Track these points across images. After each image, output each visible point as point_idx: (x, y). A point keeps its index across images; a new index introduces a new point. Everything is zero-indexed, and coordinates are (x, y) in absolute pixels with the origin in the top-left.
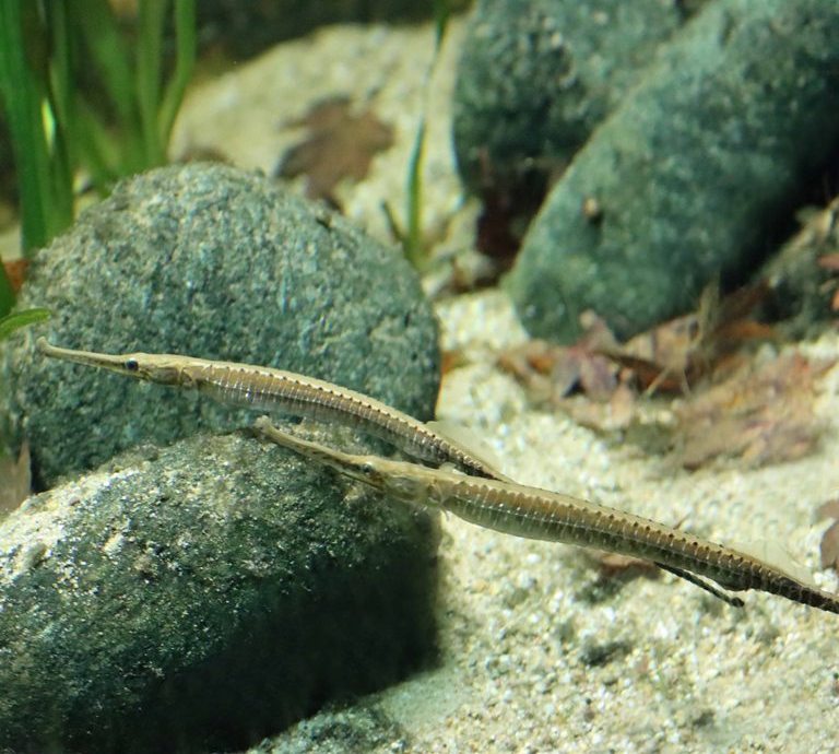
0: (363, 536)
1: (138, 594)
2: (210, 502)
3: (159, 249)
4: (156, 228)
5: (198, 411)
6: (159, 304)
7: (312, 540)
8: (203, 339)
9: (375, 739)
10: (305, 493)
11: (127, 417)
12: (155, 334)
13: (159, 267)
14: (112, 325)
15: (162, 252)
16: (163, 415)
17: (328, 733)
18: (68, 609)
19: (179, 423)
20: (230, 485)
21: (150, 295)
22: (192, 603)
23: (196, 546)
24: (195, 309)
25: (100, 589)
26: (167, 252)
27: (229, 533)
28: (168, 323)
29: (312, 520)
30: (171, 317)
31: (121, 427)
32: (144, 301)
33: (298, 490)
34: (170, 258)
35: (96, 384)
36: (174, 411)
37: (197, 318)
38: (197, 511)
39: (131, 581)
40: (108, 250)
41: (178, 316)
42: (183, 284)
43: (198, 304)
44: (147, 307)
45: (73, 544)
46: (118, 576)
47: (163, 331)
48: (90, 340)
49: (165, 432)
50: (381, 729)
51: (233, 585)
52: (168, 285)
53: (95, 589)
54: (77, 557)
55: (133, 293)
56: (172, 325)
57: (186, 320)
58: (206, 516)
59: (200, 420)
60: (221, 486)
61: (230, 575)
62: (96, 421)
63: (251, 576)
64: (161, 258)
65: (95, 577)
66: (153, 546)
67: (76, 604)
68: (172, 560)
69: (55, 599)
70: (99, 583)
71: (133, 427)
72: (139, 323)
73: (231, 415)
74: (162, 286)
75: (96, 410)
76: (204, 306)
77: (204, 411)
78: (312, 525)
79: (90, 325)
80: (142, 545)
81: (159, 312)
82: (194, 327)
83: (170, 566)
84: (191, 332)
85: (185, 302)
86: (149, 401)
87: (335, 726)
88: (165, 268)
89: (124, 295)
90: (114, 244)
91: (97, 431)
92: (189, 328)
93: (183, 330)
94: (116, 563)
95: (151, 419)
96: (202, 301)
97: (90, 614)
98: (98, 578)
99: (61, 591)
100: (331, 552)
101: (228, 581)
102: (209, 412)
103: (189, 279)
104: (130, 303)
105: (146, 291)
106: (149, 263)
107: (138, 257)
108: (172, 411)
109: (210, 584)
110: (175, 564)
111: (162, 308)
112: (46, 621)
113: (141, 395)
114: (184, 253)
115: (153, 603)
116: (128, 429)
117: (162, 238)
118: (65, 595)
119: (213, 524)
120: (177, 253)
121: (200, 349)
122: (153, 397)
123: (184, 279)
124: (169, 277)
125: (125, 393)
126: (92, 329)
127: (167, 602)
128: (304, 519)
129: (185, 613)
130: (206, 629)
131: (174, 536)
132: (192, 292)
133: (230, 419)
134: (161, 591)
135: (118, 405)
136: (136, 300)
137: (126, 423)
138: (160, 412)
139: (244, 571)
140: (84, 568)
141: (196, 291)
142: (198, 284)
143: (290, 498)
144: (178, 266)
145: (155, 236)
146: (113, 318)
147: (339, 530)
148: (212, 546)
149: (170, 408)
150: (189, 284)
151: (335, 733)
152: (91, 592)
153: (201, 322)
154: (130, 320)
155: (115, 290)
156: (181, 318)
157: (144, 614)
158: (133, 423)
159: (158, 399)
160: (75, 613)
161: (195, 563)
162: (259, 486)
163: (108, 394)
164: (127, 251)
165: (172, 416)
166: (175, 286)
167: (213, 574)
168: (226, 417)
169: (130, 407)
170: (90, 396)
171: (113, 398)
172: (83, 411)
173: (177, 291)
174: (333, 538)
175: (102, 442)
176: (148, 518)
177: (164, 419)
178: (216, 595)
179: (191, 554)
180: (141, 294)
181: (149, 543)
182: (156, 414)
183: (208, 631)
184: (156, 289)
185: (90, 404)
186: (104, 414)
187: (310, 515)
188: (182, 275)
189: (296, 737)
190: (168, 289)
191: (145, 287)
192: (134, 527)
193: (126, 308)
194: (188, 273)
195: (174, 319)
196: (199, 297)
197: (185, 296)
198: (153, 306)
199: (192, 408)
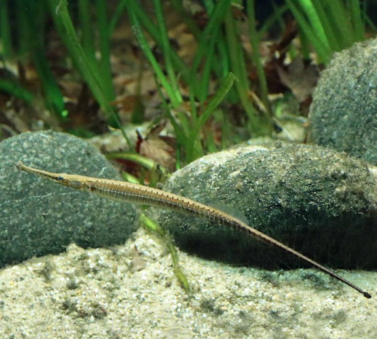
0: (339, 207)
1: (233, 196)
2: (276, 171)
3: (365, 67)
4: (369, 59)
5: (361, 136)
6: (358, 89)
7: (313, 200)
8: (370, 108)
9: (328, 287)
10: (317, 182)
11: (336, 128)
12: (353, 100)
13: (363, 74)
14: (340, 91)
15: (366, 69)
16: (349, 133)
17: (308, 277)
18: (206, 192)
19: (354, 138)
20: (288, 168)
21: (356, 84)
22: (252, 206)
23: (262, 186)
24: (370, 95)
25: (220, 188)
26: (368, 69)
27: (276, 186)
28: (359, 97)
29: (315, 193)
30: (361, 95)
31: (333, 131)
32: (353, 85)
33: (314, 179)
34: (368, 72)
35: (329, 112)
36: (354, 132)
37: (370, 99)
38: (270, 173)
39: (232, 190)
40: (350, 61)
41: (363, 96)
42: (369, 84)
43: (372, 94)
44: (353, 88)
45: (223, 168)
46: (229, 186)
47: (356, 100)
48: (331, 93)
49: (348, 140)
50: (332, 284)
51: (271, 206)
52: (363, 82)
53: (218, 188)
54: (220, 174)
55: (350, 80)
56: (360, 98)
57: (366, 98)
58: (272, 176)
59: (362, 139)
60: (284, 167)
61: (271, 202)
62: (326, 126)
63: (279, 205)
64: (365, 71)
65: (221, 183)
66: (247, 180)
67: (209, 190)
68: (252, 188)
69: (204, 186)
70: (221, 186)
71: (337, 133)
72: (349, 93)
73: (373, 142)
74: (361, 82)
75: (327, 122)
76: (374, 95)
77: (364, 137)
78: (315, 195)
79: (333, 88)
80: (244, 178)
81: (357, 92)
82: (368, 102)
83: (250, 190)
84: (367, 104)
85: (367, 91)
86: (345, 125)
87: (312, 275)
88: (365, 75)
89: (347, 81)
90: (353, 59)
91: (325, 130)
92: (366, 102)
93: (364, 102)
94: (231, 181)
95: (344, 132)
96: (374, 93)
97: (212, 196)
98: (221, 184)
99: (207, 184)
100: (319, 208)
101: (270, 204)
102: (366, 137)
103: (371, 83)
104: (348, 85)
105: (355, 82)
106: (360, 71)
107: (357, 67)
108: (353, 132)
109: (262, 202)
110: (253, 190)
111: (358, 90)
112: (198, 193)
113: (343, 122)
114: (373, 72)
115: (237, 201)
116: (335, 133)
117: (368, 63)
118: (208, 186)
119: (272, 180)
120: (371, 71)
121: (368, 112)
122: (347, 124)
123: (370, 82)
124: (365, 79)
125: (337, 119)
126: (333, 90)
127: (242, 203)
128: (312, 191)
129: (248, 209)
130: (255, 219)
131: (257, 179)
132: (371, 89)
133: (372, 143)
134: (242, 198)
135: (334, 123)
136: (350, 84)
137: (335, 130)
138: (348, 131)
139: (277, 202)
140: (219, 178)
141: (373, 88)
142: (374, 86)
143: (309, 181)
144: (369, 76)
145: (366, 62)
146: (341, 88)
147: (327, 201)
148: (268, 188)
149: (352, 131)
150: (371, 85)
151: (311, 278)
152: (216, 189)
153: (371, 101)
154: (346, 91)
155: (345, 78)
156: (365, 97)
157: (232, 204)
158: (338, 132)
159: (349, 126)
160: (207, 194)
161: (259, 192)
162: (298, 172)
163: (332, 117)
164: (355, 64)
165: (352, 134)
166: (366, 84)
167: (264, 199)
168: (371, 141)
169: (338, 125)
170: (326, 115)
171: (333, 119)
172: (323, 120)
173: (366, 86)
174: (323, 203)
175: (326, 135)
176: (252, 169)
177: (349, 134)
178: (262, 207)
179: (259, 189)
180: (353, 82)
181: (247, 178)
182: (346, 131)
183: (257, 220)
184: (359, 82)
185: (325, 118)
186: (329, 124)
187: (316, 191)
188: (369, 80)
189: (296, 274)
190: (363, 84)
191: (355, 80)
192: (245, 170)
193: (346, 86)
194: (372, 80)
195: (362, 96)
196: (374, 91)
197: (368, 89)
198: (356, 88)
199: (360, 133)
